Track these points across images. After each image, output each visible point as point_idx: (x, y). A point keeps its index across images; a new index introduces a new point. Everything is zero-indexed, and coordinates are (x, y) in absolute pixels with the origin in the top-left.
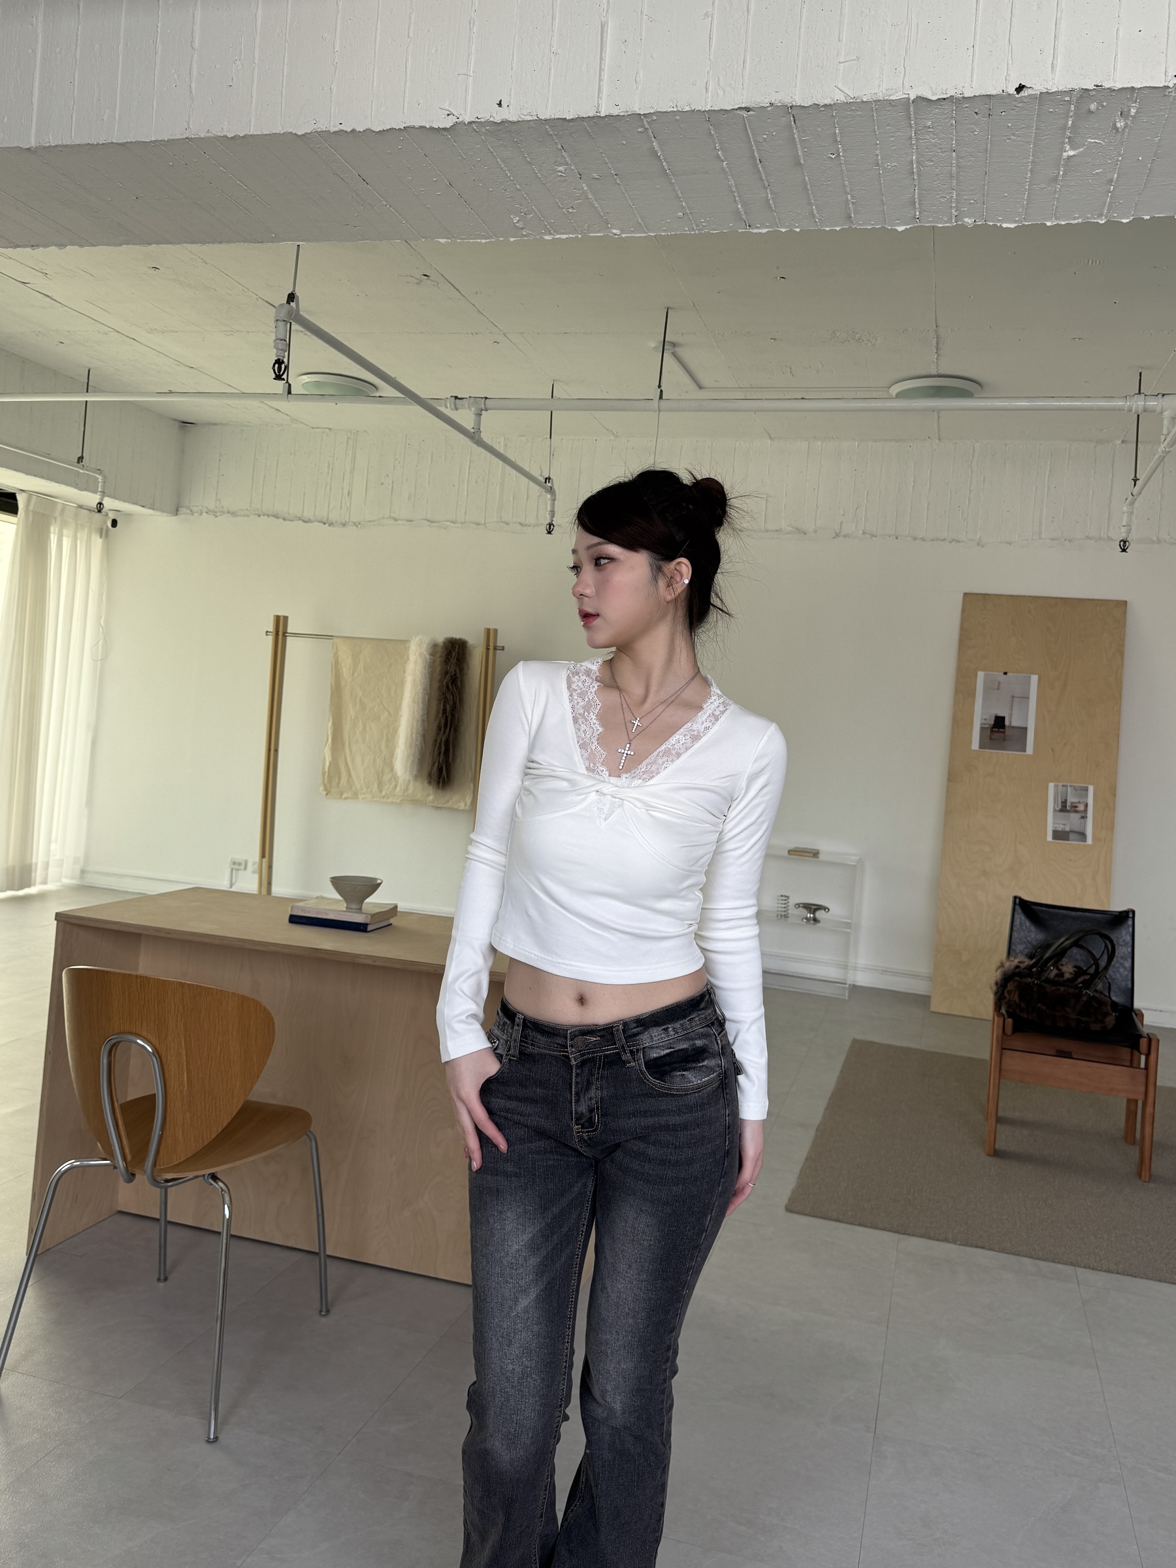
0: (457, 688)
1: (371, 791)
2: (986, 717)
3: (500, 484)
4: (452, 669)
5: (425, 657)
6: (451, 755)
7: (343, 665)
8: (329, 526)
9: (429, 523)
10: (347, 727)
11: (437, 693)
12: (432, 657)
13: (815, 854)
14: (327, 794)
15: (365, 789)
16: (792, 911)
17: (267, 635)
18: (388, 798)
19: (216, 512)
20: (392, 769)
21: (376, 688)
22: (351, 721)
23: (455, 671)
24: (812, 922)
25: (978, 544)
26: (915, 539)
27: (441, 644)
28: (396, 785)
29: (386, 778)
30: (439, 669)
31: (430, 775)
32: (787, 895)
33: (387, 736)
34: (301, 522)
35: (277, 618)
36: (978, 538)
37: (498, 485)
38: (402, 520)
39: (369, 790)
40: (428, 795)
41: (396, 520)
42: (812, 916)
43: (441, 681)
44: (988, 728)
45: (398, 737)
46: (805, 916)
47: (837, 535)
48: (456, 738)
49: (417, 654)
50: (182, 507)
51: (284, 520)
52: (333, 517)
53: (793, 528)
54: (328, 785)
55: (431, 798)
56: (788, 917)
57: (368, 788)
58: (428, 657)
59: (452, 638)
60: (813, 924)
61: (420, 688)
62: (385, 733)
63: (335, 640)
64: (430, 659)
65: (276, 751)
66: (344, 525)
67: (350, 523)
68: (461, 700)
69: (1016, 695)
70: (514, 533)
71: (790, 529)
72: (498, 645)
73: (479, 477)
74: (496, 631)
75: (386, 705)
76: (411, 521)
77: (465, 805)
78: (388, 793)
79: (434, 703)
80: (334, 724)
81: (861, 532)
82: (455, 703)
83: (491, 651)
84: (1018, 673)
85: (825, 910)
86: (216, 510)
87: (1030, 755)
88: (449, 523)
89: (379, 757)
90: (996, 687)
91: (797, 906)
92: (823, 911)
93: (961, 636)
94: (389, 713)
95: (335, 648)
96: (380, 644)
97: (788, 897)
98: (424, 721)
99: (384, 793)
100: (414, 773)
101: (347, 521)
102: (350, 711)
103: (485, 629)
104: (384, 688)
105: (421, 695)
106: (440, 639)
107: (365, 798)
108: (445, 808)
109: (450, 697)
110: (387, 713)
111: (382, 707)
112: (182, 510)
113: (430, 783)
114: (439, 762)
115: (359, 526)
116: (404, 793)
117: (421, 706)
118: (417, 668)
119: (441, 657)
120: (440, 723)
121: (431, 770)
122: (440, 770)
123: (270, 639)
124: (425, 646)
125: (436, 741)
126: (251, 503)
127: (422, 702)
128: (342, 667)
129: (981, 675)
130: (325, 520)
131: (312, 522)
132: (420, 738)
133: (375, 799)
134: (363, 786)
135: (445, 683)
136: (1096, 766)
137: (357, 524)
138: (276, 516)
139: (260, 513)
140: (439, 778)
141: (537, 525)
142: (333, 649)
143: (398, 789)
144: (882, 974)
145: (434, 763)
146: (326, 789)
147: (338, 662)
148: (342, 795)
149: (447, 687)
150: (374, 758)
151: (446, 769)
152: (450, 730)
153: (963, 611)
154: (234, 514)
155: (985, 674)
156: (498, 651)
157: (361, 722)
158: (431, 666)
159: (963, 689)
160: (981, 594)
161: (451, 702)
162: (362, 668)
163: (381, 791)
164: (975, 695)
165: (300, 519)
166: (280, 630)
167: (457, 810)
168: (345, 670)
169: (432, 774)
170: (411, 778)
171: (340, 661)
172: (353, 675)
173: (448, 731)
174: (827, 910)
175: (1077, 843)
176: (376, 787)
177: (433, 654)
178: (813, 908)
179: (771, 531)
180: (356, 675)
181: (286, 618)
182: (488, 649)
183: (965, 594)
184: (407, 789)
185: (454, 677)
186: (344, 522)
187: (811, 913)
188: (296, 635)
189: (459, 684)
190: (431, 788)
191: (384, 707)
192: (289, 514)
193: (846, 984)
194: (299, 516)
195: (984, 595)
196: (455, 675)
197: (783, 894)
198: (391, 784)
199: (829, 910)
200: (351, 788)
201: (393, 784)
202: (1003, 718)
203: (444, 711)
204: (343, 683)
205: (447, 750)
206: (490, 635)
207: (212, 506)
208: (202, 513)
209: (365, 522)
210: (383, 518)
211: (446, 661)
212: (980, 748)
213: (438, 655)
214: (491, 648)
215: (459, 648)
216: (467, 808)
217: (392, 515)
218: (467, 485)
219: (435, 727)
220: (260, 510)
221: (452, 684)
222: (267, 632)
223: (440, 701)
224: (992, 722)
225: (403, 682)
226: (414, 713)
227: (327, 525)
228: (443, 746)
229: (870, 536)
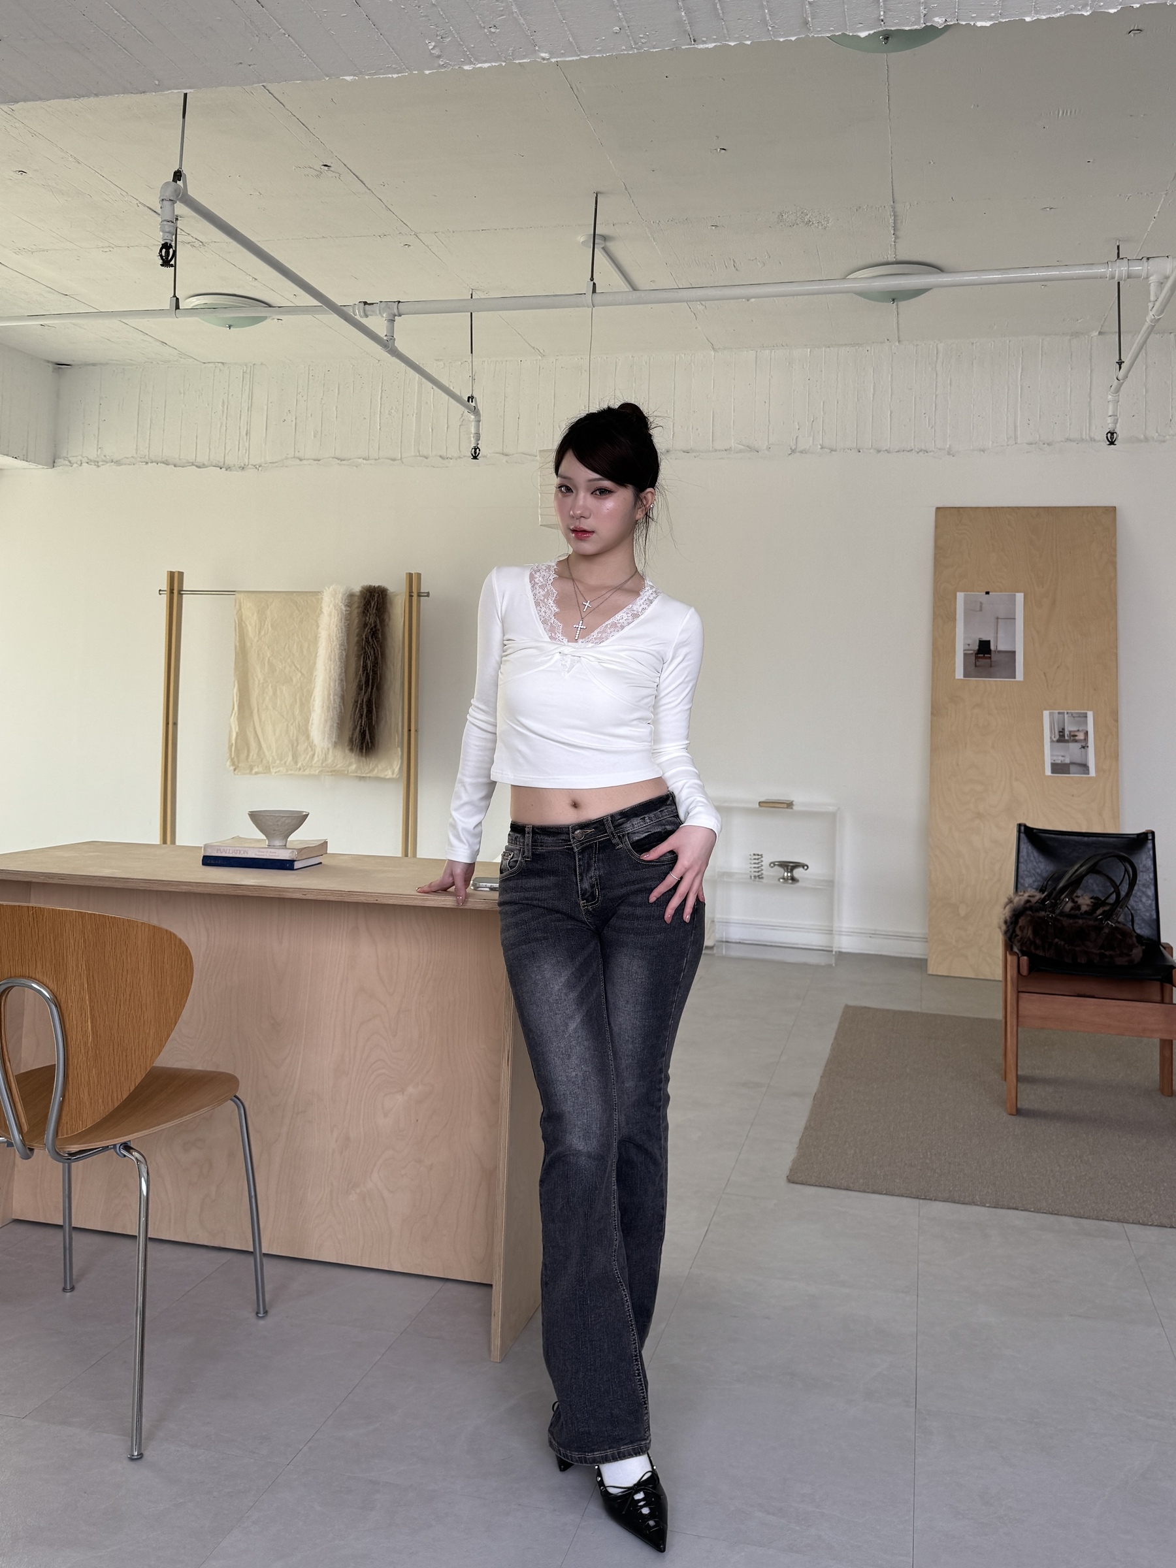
0: (377, 641)
1: (285, 763)
2: (969, 642)
3: (417, 414)
4: (372, 621)
5: (341, 609)
6: (374, 718)
7: (247, 623)
8: (226, 470)
9: (339, 462)
10: (255, 693)
11: (356, 648)
12: (348, 609)
13: (790, 805)
14: (235, 770)
15: (278, 762)
16: (767, 871)
17: (160, 594)
18: (304, 771)
19: (98, 462)
20: (308, 737)
21: (287, 646)
22: (259, 685)
23: (375, 622)
24: (790, 881)
25: (949, 454)
26: (879, 451)
27: (358, 594)
28: (314, 755)
29: (302, 748)
30: (356, 621)
31: (351, 741)
32: (760, 854)
33: (301, 700)
34: (195, 467)
35: (172, 575)
36: (948, 446)
37: (415, 415)
38: (308, 460)
39: (283, 762)
40: (350, 764)
41: (301, 460)
42: (789, 874)
43: (359, 635)
44: (972, 654)
45: (314, 701)
46: (782, 876)
47: (793, 451)
48: (379, 697)
49: (331, 606)
50: (59, 458)
51: (175, 466)
52: (229, 461)
53: (743, 445)
54: (236, 760)
55: (354, 767)
56: (762, 878)
57: (281, 760)
58: (343, 608)
59: (370, 586)
60: (791, 884)
61: (336, 644)
62: (298, 697)
63: (238, 595)
64: (346, 611)
65: (175, 724)
66: (243, 468)
67: (250, 466)
68: (383, 654)
69: (1000, 617)
70: (434, 467)
71: (742, 447)
72: (422, 591)
73: (392, 409)
74: (419, 575)
75: (298, 666)
76: (319, 461)
77: (393, 773)
78: (304, 764)
79: (353, 660)
80: (240, 690)
81: (820, 447)
82: (376, 658)
83: (415, 598)
84: (1001, 592)
85: (803, 867)
86: (97, 459)
87: (1020, 681)
88: (360, 460)
89: (292, 724)
90: (978, 609)
91: (772, 865)
92: (801, 869)
93: (935, 554)
94: (302, 674)
95: (237, 604)
96: (289, 596)
97: (761, 855)
98: (342, 680)
99: (299, 765)
100: (334, 740)
101: (247, 464)
102: (258, 674)
103: (407, 573)
104: (295, 646)
105: (337, 651)
106: (357, 589)
107: (279, 771)
108: (370, 777)
109: (369, 651)
110: (300, 674)
111: (294, 667)
112: (59, 461)
113: (351, 750)
114: (361, 726)
115: (260, 469)
116: (322, 764)
117: (338, 663)
118: (332, 621)
119: (358, 607)
120: (360, 681)
121: (353, 734)
122: (363, 734)
123: (164, 598)
124: (340, 596)
125: (356, 702)
126: (137, 449)
127: (340, 659)
128: (247, 626)
129: (960, 596)
130: (221, 464)
131: (207, 467)
132: (338, 700)
133: (290, 772)
134: (276, 758)
135: (364, 637)
136: (1095, 690)
137: (257, 467)
138: (166, 463)
139: (147, 460)
140: (362, 744)
141: (460, 458)
142: (235, 606)
143: (316, 759)
144: (870, 937)
145: (354, 729)
146: (233, 764)
147: (242, 620)
148: (251, 768)
149: (367, 641)
150: (287, 725)
151: (370, 733)
152: (372, 689)
153: (936, 527)
154: (118, 463)
155: (965, 596)
156: (422, 598)
157: (270, 685)
158: (348, 618)
159: (942, 614)
160: (955, 508)
161: (372, 658)
162: (270, 624)
163: (296, 763)
164: (956, 619)
165: (193, 465)
166: (175, 587)
167: (384, 780)
168: (250, 628)
169: (354, 739)
170: (330, 745)
171: (244, 617)
172: (260, 633)
173: (370, 690)
174: (806, 867)
175: (1079, 775)
176: (290, 758)
177: (349, 605)
178: (790, 867)
179: (719, 451)
180: (263, 633)
181: (181, 574)
182: (411, 596)
183: (938, 509)
184: (326, 759)
185: (374, 630)
186: (243, 465)
187: (788, 872)
188: (193, 592)
189: (380, 636)
190: (353, 755)
191: (298, 669)
192: (180, 459)
193: (832, 951)
194: (191, 461)
195: (959, 510)
196: (375, 626)
197: (756, 853)
198: (307, 754)
199: (808, 867)
200: (262, 761)
201: (310, 754)
202: (989, 642)
203: (365, 667)
204: (248, 644)
205: (370, 712)
206: (413, 580)
207: (93, 456)
208: (81, 463)
209: (266, 464)
210: (287, 458)
211: (364, 612)
212: (964, 677)
213: (356, 605)
214: (415, 595)
215: (379, 596)
216: (394, 776)
217: (297, 454)
218: (380, 417)
219: (354, 686)
220: (147, 457)
221: (372, 637)
222: (160, 590)
223: (359, 657)
224: (977, 648)
225: (316, 638)
226: (330, 671)
227: (223, 469)
228: (364, 707)
229: (829, 451)
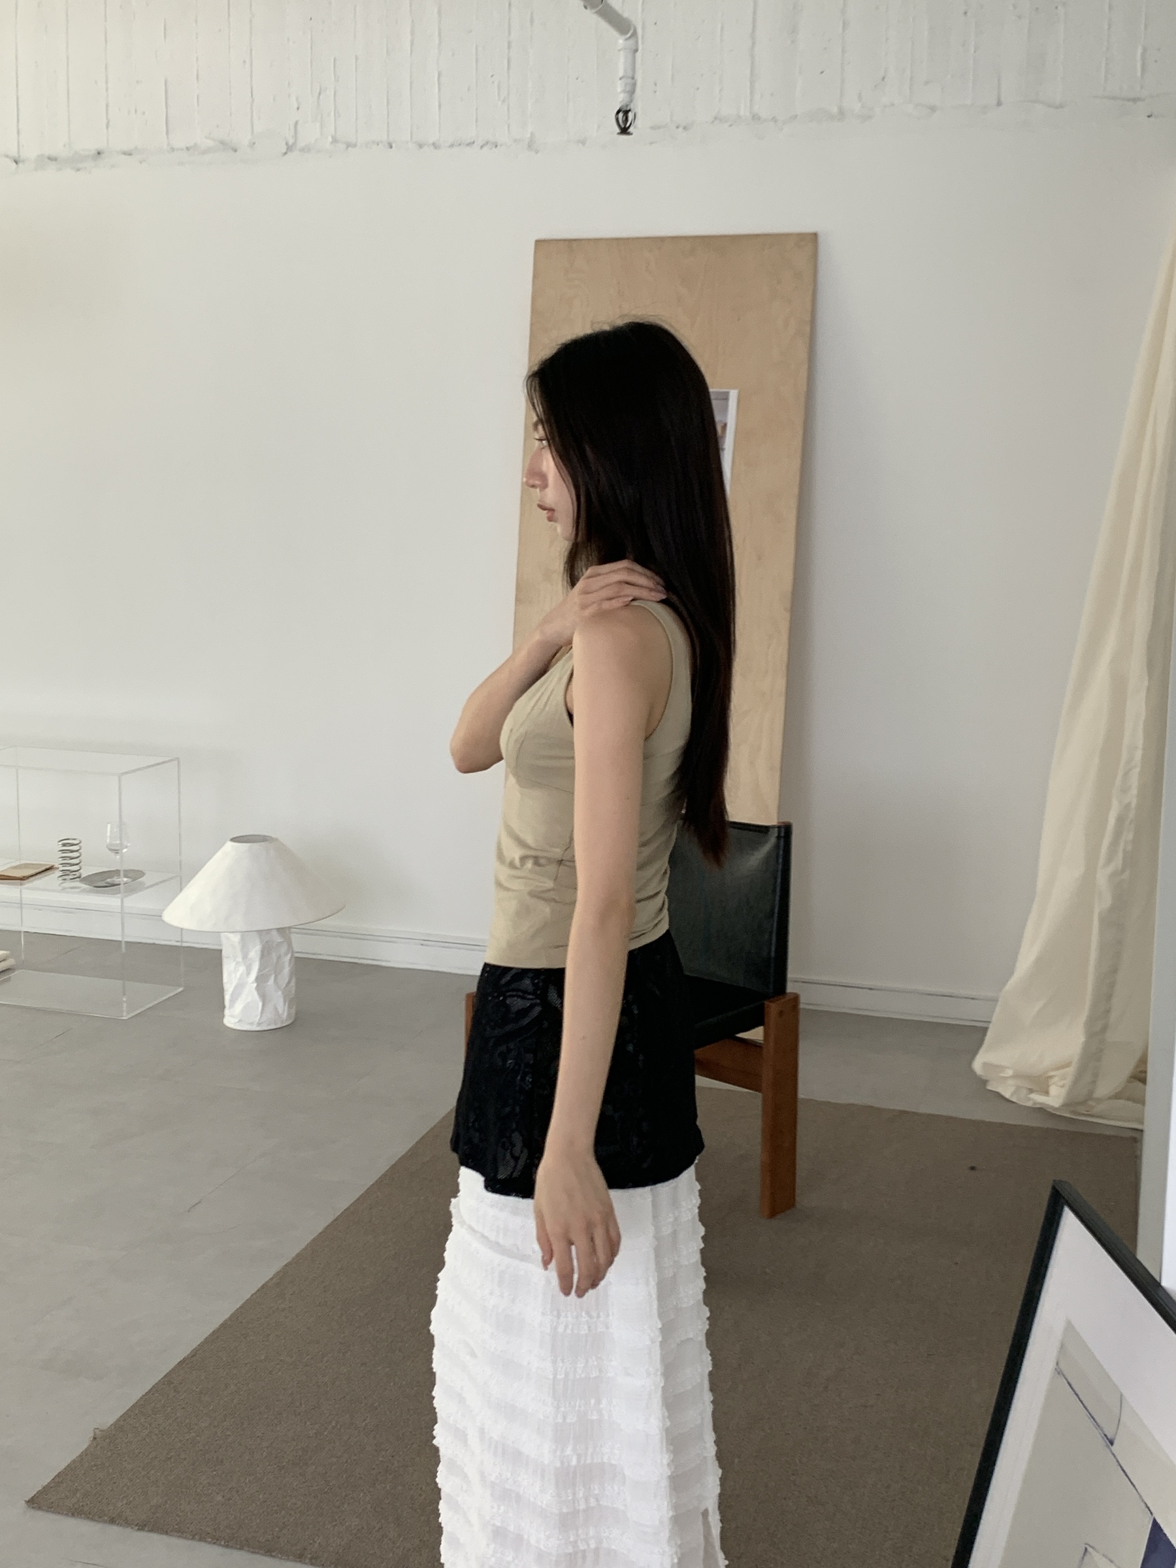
25: (530, 148)
26: (421, 146)
36: (529, 135)
47: (289, 148)
53: (216, 141)
71: (212, 143)
81: (330, 139)
160: (565, 240)
179: (177, 150)
183: (538, 243)
229: (344, 146)
